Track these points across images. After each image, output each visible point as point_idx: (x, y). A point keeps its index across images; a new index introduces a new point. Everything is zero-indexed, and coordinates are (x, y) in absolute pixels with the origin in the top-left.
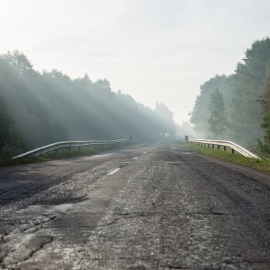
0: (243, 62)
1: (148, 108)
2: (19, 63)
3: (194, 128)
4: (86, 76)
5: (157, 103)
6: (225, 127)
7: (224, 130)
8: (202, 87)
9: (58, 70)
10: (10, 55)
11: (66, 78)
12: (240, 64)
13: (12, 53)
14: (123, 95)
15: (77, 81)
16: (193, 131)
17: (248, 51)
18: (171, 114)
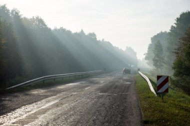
0: (175, 25)
1: (121, 49)
2: (39, 23)
3: (147, 63)
4: (82, 31)
5: (127, 47)
6: (163, 64)
7: (162, 65)
8: (152, 39)
9: (64, 28)
10: (34, 19)
11: (69, 32)
12: (172, 26)
13: (35, 18)
14: (106, 42)
15: (76, 34)
16: (147, 65)
17: (177, 19)
18: (135, 53)
